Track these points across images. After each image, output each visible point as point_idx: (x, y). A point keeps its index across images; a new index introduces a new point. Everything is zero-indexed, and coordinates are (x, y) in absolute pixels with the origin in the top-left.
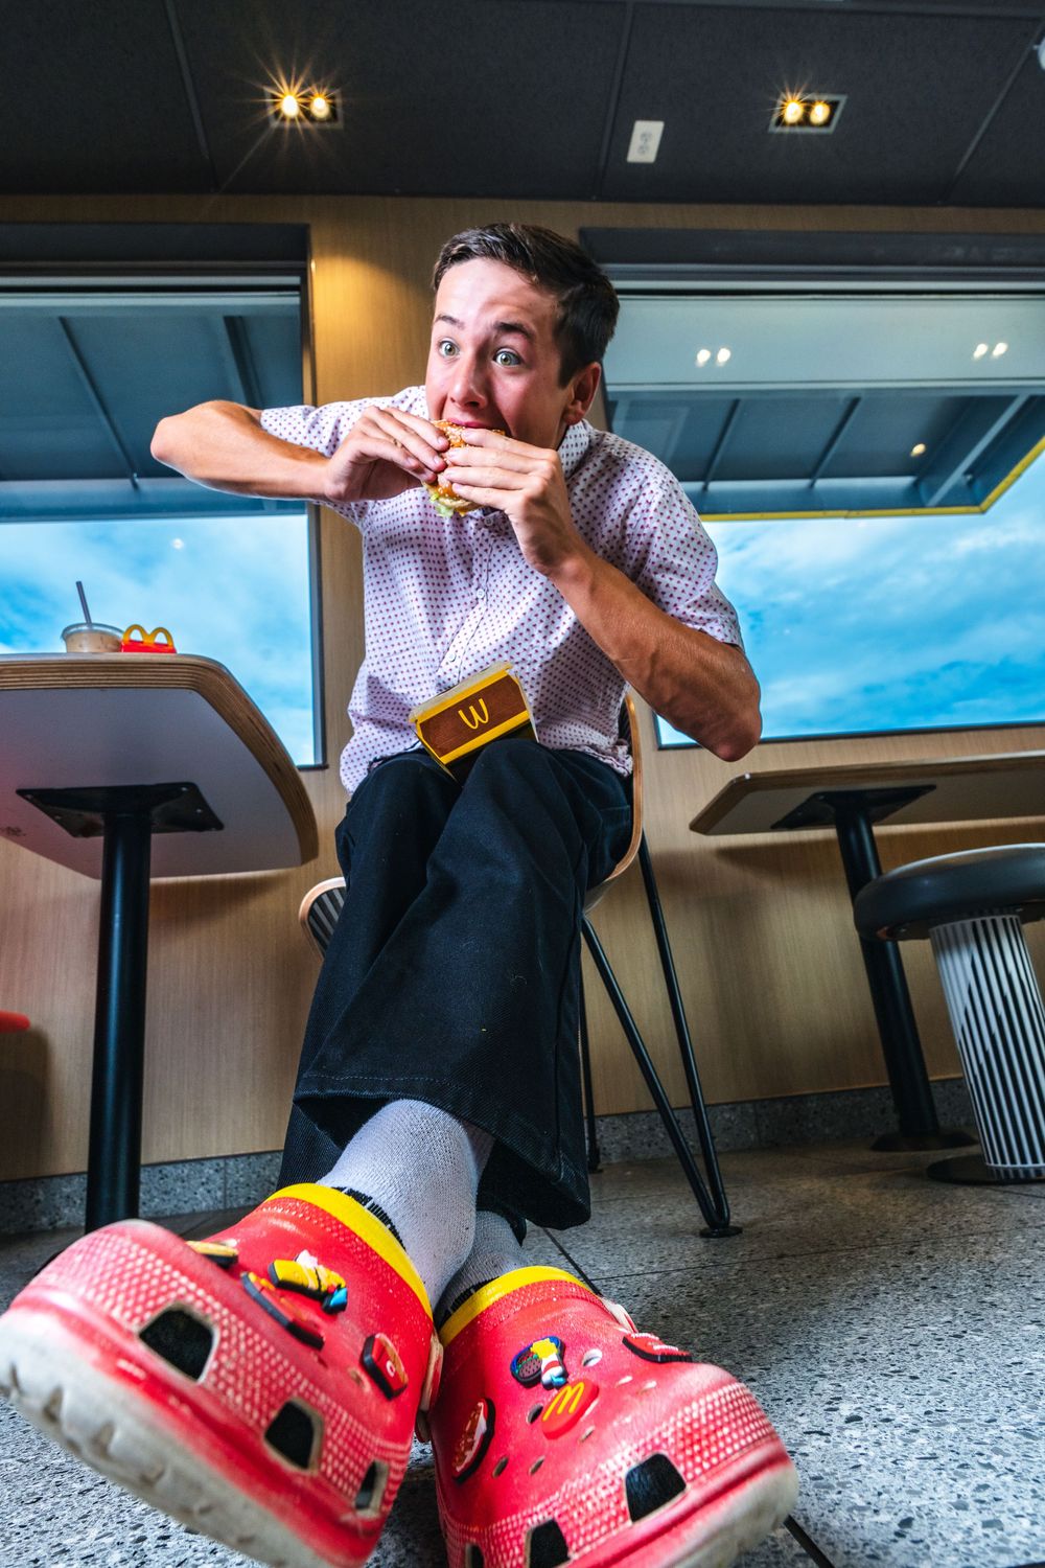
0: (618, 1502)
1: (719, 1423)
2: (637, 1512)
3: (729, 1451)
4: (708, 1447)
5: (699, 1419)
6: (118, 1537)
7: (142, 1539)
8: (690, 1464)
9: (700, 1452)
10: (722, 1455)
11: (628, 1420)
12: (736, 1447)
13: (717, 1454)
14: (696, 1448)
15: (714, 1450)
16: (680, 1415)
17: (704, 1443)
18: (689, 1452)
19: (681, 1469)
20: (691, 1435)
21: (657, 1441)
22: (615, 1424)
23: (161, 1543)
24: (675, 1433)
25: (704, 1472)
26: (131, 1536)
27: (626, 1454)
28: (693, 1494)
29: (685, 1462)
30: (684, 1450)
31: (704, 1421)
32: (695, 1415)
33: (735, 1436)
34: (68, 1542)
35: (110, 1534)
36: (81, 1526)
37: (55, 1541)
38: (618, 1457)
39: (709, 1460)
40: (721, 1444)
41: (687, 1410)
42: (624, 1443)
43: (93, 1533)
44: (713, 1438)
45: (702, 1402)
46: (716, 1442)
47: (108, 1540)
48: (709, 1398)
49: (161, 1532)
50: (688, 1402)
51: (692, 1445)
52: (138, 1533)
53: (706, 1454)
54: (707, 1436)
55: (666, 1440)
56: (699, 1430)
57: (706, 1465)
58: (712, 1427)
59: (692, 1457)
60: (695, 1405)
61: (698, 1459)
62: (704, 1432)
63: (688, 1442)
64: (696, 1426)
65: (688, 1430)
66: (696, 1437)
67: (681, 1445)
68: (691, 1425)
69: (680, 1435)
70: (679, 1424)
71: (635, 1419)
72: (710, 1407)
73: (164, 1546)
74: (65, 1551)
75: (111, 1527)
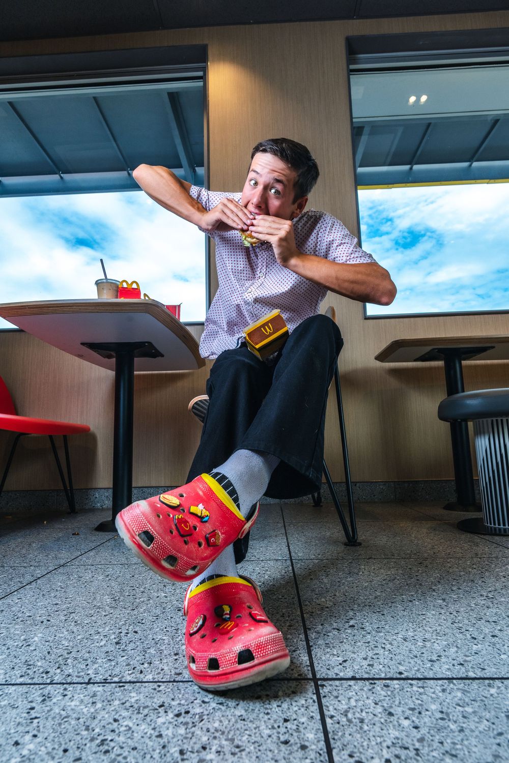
0: (235, 659)
1: (268, 644)
2: (240, 662)
3: (269, 652)
4: (263, 650)
5: (262, 642)
6: (114, 631)
7: (121, 633)
8: (257, 654)
9: (261, 651)
10: (267, 653)
11: (243, 638)
12: (271, 651)
13: (265, 653)
14: (260, 650)
15: (265, 651)
16: (257, 640)
17: (262, 649)
18: (257, 650)
19: (254, 655)
20: (259, 646)
21: (249, 646)
22: (239, 638)
23: (126, 634)
24: (255, 645)
25: (260, 656)
26: (118, 631)
27: (240, 647)
28: (256, 661)
29: (256, 653)
30: (256, 650)
31: (264, 643)
32: (262, 641)
33: (272, 648)
34: (100, 630)
35: (112, 630)
36: (104, 626)
37: (96, 629)
38: (238, 647)
39: (262, 654)
40: (267, 650)
41: (260, 639)
42: (240, 644)
43: (107, 629)
44: (265, 648)
45: (264, 638)
46: (266, 649)
47: (111, 632)
48: (267, 637)
49: (126, 631)
50: (261, 637)
51: (259, 649)
52: (120, 630)
53: (262, 652)
54: (264, 647)
55: (252, 646)
56: (262, 645)
57: (261, 655)
58: (266, 645)
59: (258, 652)
60: (262, 638)
61: (259, 653)
62: (263, 646)
63: (258, 647)
64: (261, 644)
65: (259, 645)
66: (261, 647)
67: (256, 648)
68: (260, 643)
69: (256, 645)
70: (257, 643)
71: (245, 638)
72: (266, 639)
73: (127, 636)
74: (99, 633)
75: (112, 627)
